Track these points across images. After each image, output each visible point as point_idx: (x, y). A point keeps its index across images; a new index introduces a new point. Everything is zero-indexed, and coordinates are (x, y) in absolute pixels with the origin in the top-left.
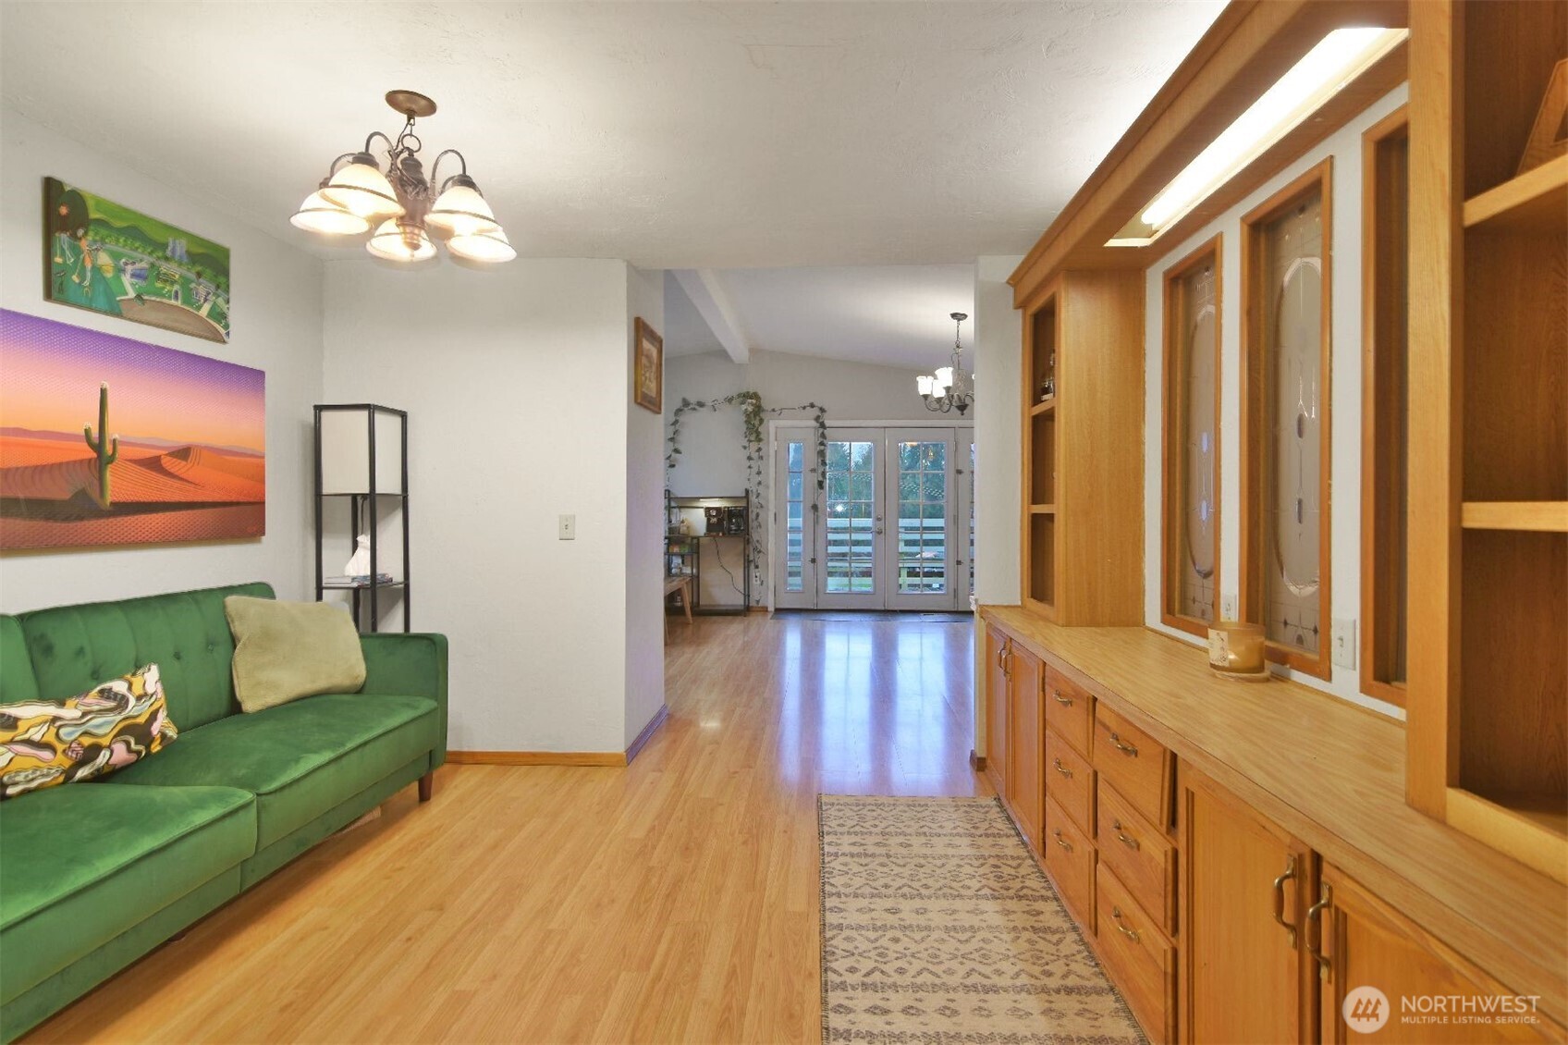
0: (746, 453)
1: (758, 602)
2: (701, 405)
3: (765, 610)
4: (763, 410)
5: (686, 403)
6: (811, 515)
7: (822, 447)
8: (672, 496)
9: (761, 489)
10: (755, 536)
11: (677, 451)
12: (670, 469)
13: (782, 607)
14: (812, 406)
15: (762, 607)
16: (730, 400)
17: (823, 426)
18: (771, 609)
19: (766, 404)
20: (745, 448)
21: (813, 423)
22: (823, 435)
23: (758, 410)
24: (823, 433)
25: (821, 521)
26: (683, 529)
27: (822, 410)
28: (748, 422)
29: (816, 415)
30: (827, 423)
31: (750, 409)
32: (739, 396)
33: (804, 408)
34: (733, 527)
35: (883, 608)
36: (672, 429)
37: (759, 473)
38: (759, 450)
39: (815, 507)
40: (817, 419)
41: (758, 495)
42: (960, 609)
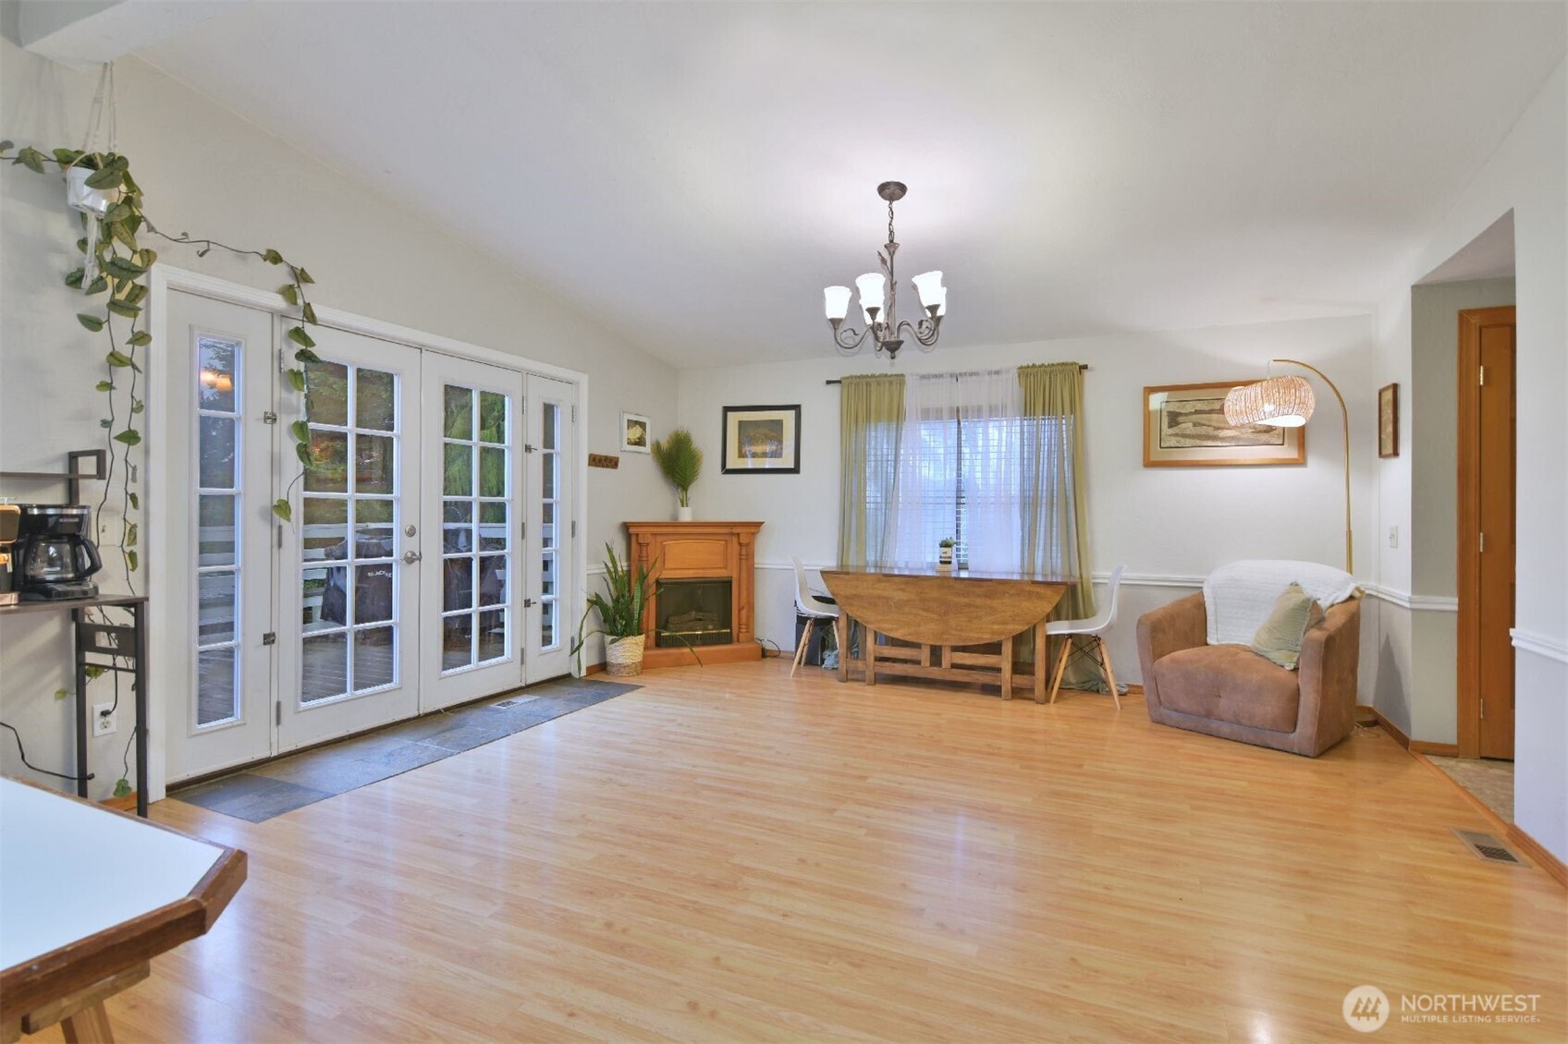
13: (181, 776)
14: (274, 258)
17: (309, 313)
18: (159, 793)
21: (279, 302)
22: (302, 337)
25: (292, 539)
27: (301, 276)
35: (416, 713)
39: (281, 509)
40: (289, 293)
42: (528, 682)
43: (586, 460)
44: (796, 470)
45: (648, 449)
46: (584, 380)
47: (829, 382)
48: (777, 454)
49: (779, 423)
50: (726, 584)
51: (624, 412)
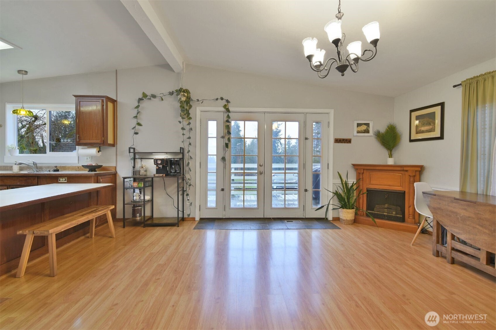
0: (181, 126)
1: (189, 215)
2: (154, 96)
3: (194, 219)
4: (192, 100)
5: (145, 95)
6: (222, 164)
7: (228, 124)
8: (136, 151)
9: (191, 149)
10: (187, 176)
11: (139, 124)
12: (135, 135)
13: (204, 217)
14: (222, 99)
15: (192, 218)
16: (171, 94)
17: (228, 110)
18: (197, 219)
19: (193, 97)
20: (180, 122)
21: (223, 109)
22: (228, 117)
23: (189, 100)
24: (228, 115)
25: (227, 166)
26: (142, 172)
27: (228, 101)
28: (182, 107)
29: (223, 105)
30: (231, 109)
31: (184, 99)
32: (177, 91)
33: (217, 99)
34: (173, 171)
35: (263, 217)
36: (136, 111)
37: (189, 138)
38: (189, 124)
39: (224, 159)
40: (225, 106)
41: (189, 151)
42: (306, 217)
43: (332, 140)
44: (441, 137)
45: (371, 133)
46: (332, 112)
47: (455, 86)
48: (432, 130)
49: (434, 114)
50: (402, 194)
51: (355, 120)
